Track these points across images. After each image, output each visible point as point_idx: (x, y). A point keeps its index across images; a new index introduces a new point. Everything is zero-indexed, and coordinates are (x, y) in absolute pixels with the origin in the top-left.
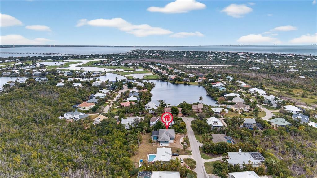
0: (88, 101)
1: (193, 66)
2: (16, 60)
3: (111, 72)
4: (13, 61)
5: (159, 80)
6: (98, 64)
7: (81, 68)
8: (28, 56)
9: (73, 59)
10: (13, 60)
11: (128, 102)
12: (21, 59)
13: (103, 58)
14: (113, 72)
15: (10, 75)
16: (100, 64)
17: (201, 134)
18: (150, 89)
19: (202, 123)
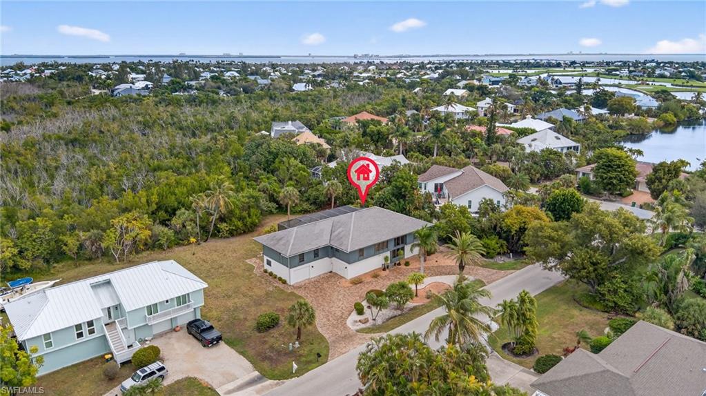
17: (594, 300)
18: (670, 117)
19: (609, 226)
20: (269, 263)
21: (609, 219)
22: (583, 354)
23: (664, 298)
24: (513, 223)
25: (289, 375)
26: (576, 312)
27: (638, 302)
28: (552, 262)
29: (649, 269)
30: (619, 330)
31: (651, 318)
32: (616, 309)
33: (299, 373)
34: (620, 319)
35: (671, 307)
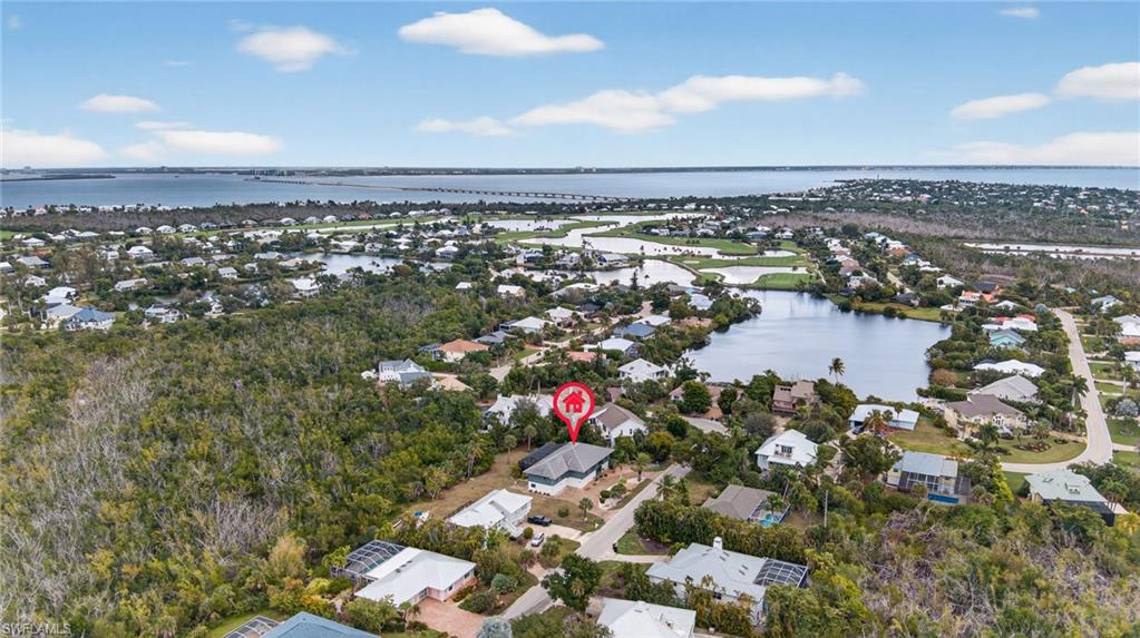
0: (481, 339)
1: (1018, 250)
2: (442, 211)
3: (663, 258)
4: (431, 214)
5: (807, 291)
6: (653, 230)
7: (585, 242)
8: (481, 202)
9: (602, 213)
10: (433, 211)
11: (586, 351)
12: (456, 210)
13: (697, 210)
14: (673, 257)
15: (382, 251)
16: (657, 231)
17: (707, 479)
18: (723, 318)
19: (710, 441)
20: (533, 486)
21: (709, 438)
22: (710, 499)
23: (737, 473)
24: (656, 443)
25: (594, 530)
26: (700, 486)
27: (727, 477)
28: (685, 463)
29: (729, 460)
30: (721, 490)
31: (736, 483)
32: (718, 482)
33: (599, 528)
34: (721, 486)
35: (742, 477)
